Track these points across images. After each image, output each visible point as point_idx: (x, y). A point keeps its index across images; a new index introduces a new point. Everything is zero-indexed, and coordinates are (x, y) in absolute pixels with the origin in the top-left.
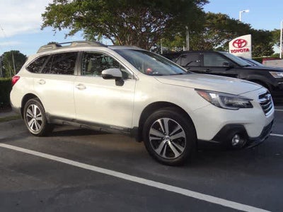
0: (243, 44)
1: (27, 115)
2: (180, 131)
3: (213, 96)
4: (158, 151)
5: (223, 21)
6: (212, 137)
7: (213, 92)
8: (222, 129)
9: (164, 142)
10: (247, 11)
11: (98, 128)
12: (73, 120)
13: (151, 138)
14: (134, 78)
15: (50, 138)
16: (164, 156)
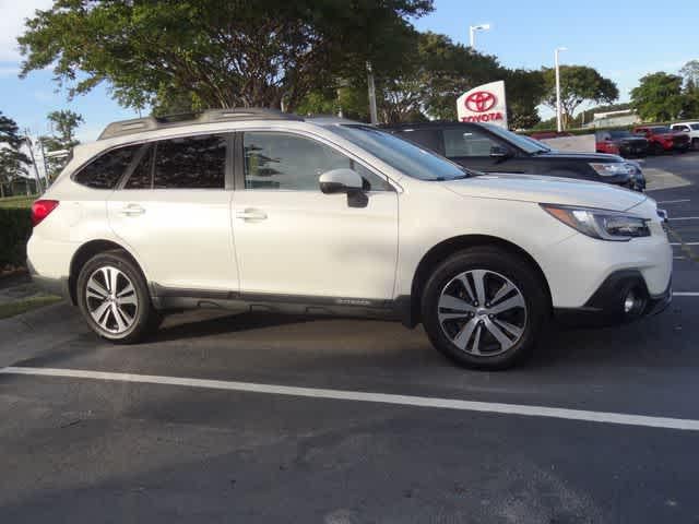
0: (489, 103)
1: (89, 294)
2: (512, 294)
3: (581, 216)
4: (460, 342)
5: (439, 51)
6: (585, 300)
7: (579, 209)
8: (605, 282)
9: (475, 321)
10: (486, 27)
11: (301, 308)
12: (231, 295)
13: (442, 317)
14: (391, 189)
15: (159, 345)
16: (475, 351)
